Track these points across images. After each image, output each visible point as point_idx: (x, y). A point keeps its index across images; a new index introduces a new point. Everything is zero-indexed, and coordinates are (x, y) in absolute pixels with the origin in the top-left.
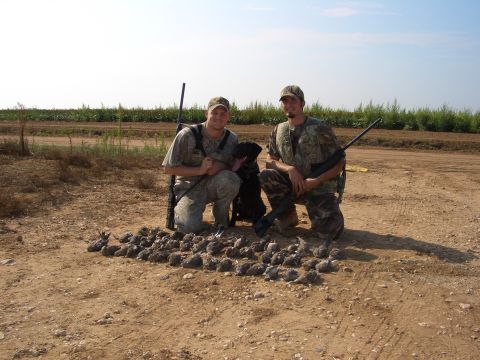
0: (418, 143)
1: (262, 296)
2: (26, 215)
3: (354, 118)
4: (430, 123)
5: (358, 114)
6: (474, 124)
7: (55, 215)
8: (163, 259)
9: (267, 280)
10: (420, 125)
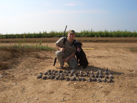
0: (101, 41)
1: (102, 87)
2: (9, 69)
3: (80, 34)
4: (102, 35)
5: (82, 33)
6: (113, 34)
7: (18, 68)
8: (63, 79)
9: (99, 82)
10: (99, 36)
